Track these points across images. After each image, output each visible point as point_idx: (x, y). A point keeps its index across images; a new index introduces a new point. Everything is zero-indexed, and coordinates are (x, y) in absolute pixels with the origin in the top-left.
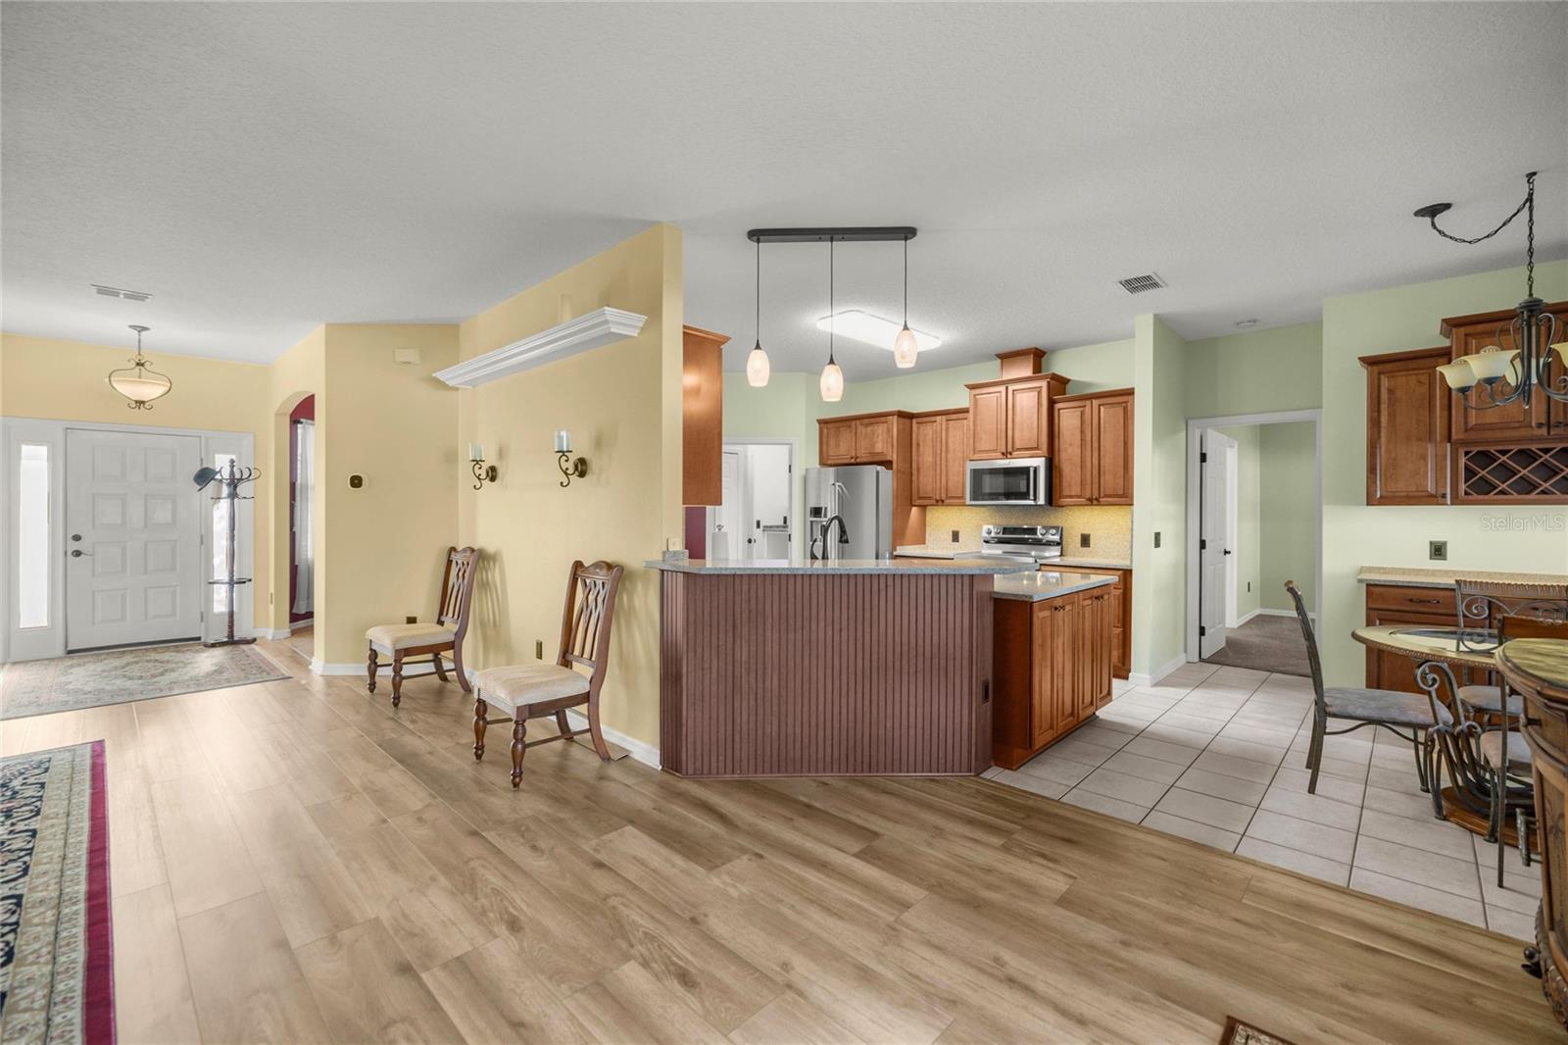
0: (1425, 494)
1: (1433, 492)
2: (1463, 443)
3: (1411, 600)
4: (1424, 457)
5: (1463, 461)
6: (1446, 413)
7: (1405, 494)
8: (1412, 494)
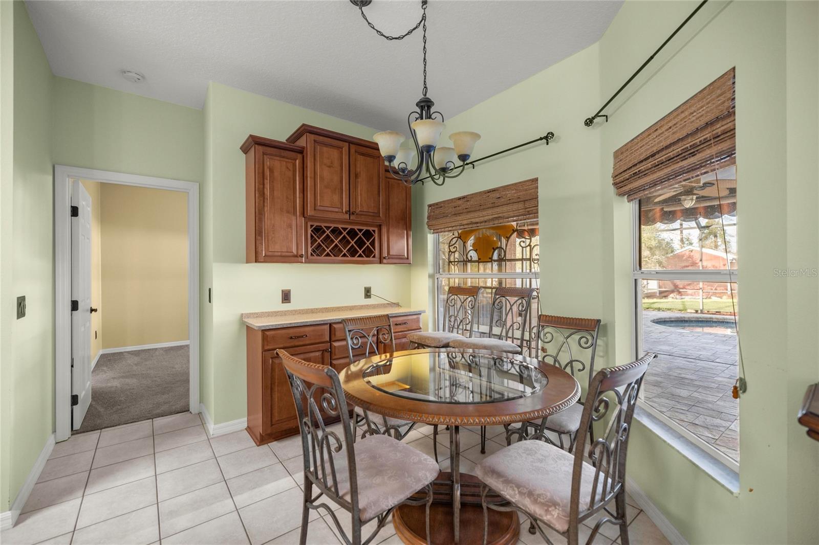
0: (291, 254)
1: (295, 253)
2: (312, 219)
3: (291, 338)
4: (290, 226)
5: (309, 231)
6: (302, 195)
7: (279, 254)
8: (284, 254)
